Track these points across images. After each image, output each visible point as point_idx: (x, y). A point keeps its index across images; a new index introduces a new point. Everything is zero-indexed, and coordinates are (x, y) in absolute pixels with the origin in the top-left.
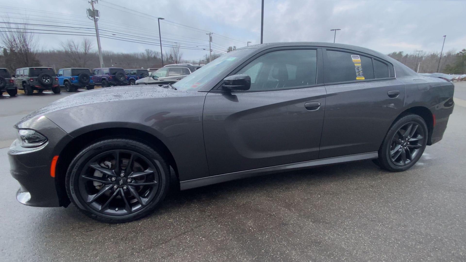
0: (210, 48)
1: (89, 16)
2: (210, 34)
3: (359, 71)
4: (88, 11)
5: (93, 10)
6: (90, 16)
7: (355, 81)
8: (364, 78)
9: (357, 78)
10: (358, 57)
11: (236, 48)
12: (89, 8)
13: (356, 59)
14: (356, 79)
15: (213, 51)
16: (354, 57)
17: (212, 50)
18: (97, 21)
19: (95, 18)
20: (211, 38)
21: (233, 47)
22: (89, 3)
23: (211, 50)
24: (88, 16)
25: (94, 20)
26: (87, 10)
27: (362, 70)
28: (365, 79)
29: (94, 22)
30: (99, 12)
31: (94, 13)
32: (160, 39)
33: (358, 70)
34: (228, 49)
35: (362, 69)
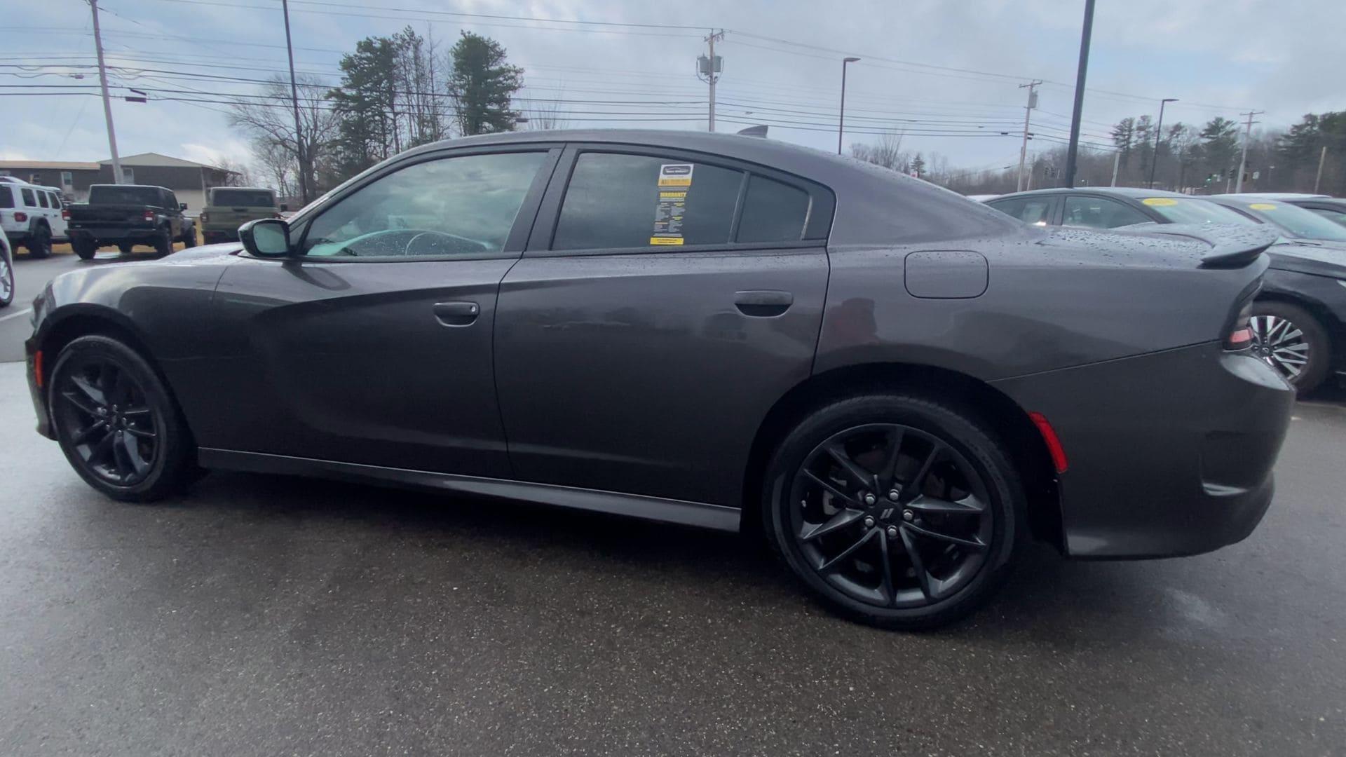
0: (1027, 128)
1: (700, 74)
2: (1032, 86)
3: (667, 217)
4: (699, 62)
5: (712, 57)
6: (702, 72)
7: (648, 249)
8: (682, 239)
9: (654, 241)
10: (685, 171)
11: (1149, 121)
12: (704, 55)
13: (675, 177)
14: (648, 243)
15: (1035, 136)
16: (668, 172)
17: (1032, 135)
18: (715, 83)
19: (711, 77)
20: (1033, 98)
21: (1137, 119)
22: (706, 40)
23: (1029, 134)
24: (697, 72)
25: (709, 82)
26: (698, 59)
27: (682, 214)
28: (684, 244)
29: (709, 86)
30: (722, 61)
31: (712, 64)
32: (839, 114)
33: (668, 212)
34: (1117, 127)
35: (683, 210)
